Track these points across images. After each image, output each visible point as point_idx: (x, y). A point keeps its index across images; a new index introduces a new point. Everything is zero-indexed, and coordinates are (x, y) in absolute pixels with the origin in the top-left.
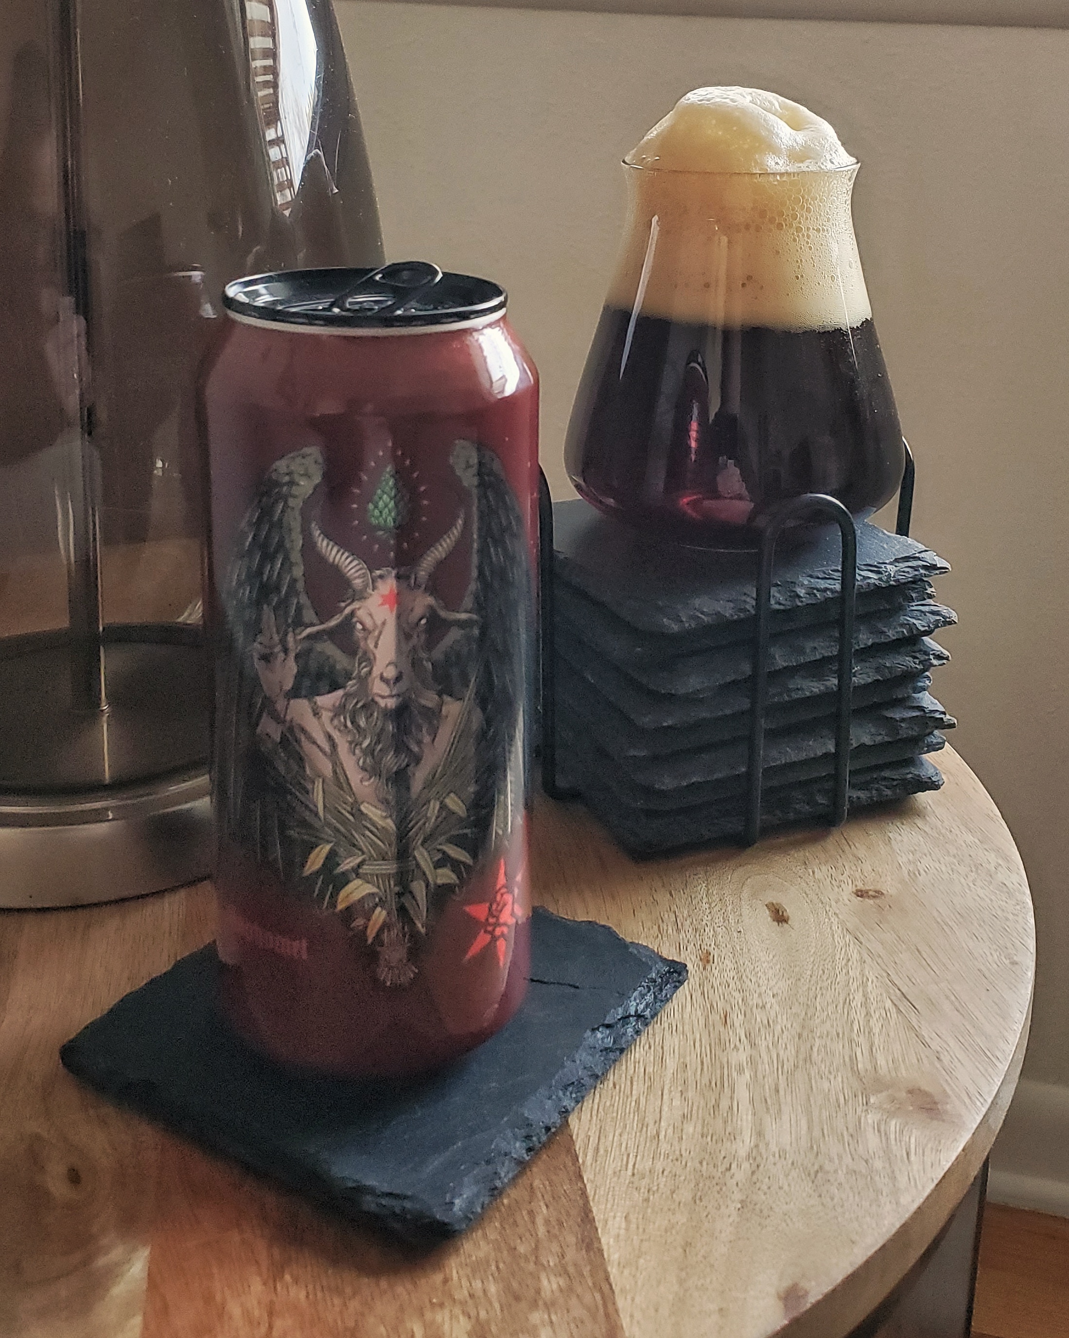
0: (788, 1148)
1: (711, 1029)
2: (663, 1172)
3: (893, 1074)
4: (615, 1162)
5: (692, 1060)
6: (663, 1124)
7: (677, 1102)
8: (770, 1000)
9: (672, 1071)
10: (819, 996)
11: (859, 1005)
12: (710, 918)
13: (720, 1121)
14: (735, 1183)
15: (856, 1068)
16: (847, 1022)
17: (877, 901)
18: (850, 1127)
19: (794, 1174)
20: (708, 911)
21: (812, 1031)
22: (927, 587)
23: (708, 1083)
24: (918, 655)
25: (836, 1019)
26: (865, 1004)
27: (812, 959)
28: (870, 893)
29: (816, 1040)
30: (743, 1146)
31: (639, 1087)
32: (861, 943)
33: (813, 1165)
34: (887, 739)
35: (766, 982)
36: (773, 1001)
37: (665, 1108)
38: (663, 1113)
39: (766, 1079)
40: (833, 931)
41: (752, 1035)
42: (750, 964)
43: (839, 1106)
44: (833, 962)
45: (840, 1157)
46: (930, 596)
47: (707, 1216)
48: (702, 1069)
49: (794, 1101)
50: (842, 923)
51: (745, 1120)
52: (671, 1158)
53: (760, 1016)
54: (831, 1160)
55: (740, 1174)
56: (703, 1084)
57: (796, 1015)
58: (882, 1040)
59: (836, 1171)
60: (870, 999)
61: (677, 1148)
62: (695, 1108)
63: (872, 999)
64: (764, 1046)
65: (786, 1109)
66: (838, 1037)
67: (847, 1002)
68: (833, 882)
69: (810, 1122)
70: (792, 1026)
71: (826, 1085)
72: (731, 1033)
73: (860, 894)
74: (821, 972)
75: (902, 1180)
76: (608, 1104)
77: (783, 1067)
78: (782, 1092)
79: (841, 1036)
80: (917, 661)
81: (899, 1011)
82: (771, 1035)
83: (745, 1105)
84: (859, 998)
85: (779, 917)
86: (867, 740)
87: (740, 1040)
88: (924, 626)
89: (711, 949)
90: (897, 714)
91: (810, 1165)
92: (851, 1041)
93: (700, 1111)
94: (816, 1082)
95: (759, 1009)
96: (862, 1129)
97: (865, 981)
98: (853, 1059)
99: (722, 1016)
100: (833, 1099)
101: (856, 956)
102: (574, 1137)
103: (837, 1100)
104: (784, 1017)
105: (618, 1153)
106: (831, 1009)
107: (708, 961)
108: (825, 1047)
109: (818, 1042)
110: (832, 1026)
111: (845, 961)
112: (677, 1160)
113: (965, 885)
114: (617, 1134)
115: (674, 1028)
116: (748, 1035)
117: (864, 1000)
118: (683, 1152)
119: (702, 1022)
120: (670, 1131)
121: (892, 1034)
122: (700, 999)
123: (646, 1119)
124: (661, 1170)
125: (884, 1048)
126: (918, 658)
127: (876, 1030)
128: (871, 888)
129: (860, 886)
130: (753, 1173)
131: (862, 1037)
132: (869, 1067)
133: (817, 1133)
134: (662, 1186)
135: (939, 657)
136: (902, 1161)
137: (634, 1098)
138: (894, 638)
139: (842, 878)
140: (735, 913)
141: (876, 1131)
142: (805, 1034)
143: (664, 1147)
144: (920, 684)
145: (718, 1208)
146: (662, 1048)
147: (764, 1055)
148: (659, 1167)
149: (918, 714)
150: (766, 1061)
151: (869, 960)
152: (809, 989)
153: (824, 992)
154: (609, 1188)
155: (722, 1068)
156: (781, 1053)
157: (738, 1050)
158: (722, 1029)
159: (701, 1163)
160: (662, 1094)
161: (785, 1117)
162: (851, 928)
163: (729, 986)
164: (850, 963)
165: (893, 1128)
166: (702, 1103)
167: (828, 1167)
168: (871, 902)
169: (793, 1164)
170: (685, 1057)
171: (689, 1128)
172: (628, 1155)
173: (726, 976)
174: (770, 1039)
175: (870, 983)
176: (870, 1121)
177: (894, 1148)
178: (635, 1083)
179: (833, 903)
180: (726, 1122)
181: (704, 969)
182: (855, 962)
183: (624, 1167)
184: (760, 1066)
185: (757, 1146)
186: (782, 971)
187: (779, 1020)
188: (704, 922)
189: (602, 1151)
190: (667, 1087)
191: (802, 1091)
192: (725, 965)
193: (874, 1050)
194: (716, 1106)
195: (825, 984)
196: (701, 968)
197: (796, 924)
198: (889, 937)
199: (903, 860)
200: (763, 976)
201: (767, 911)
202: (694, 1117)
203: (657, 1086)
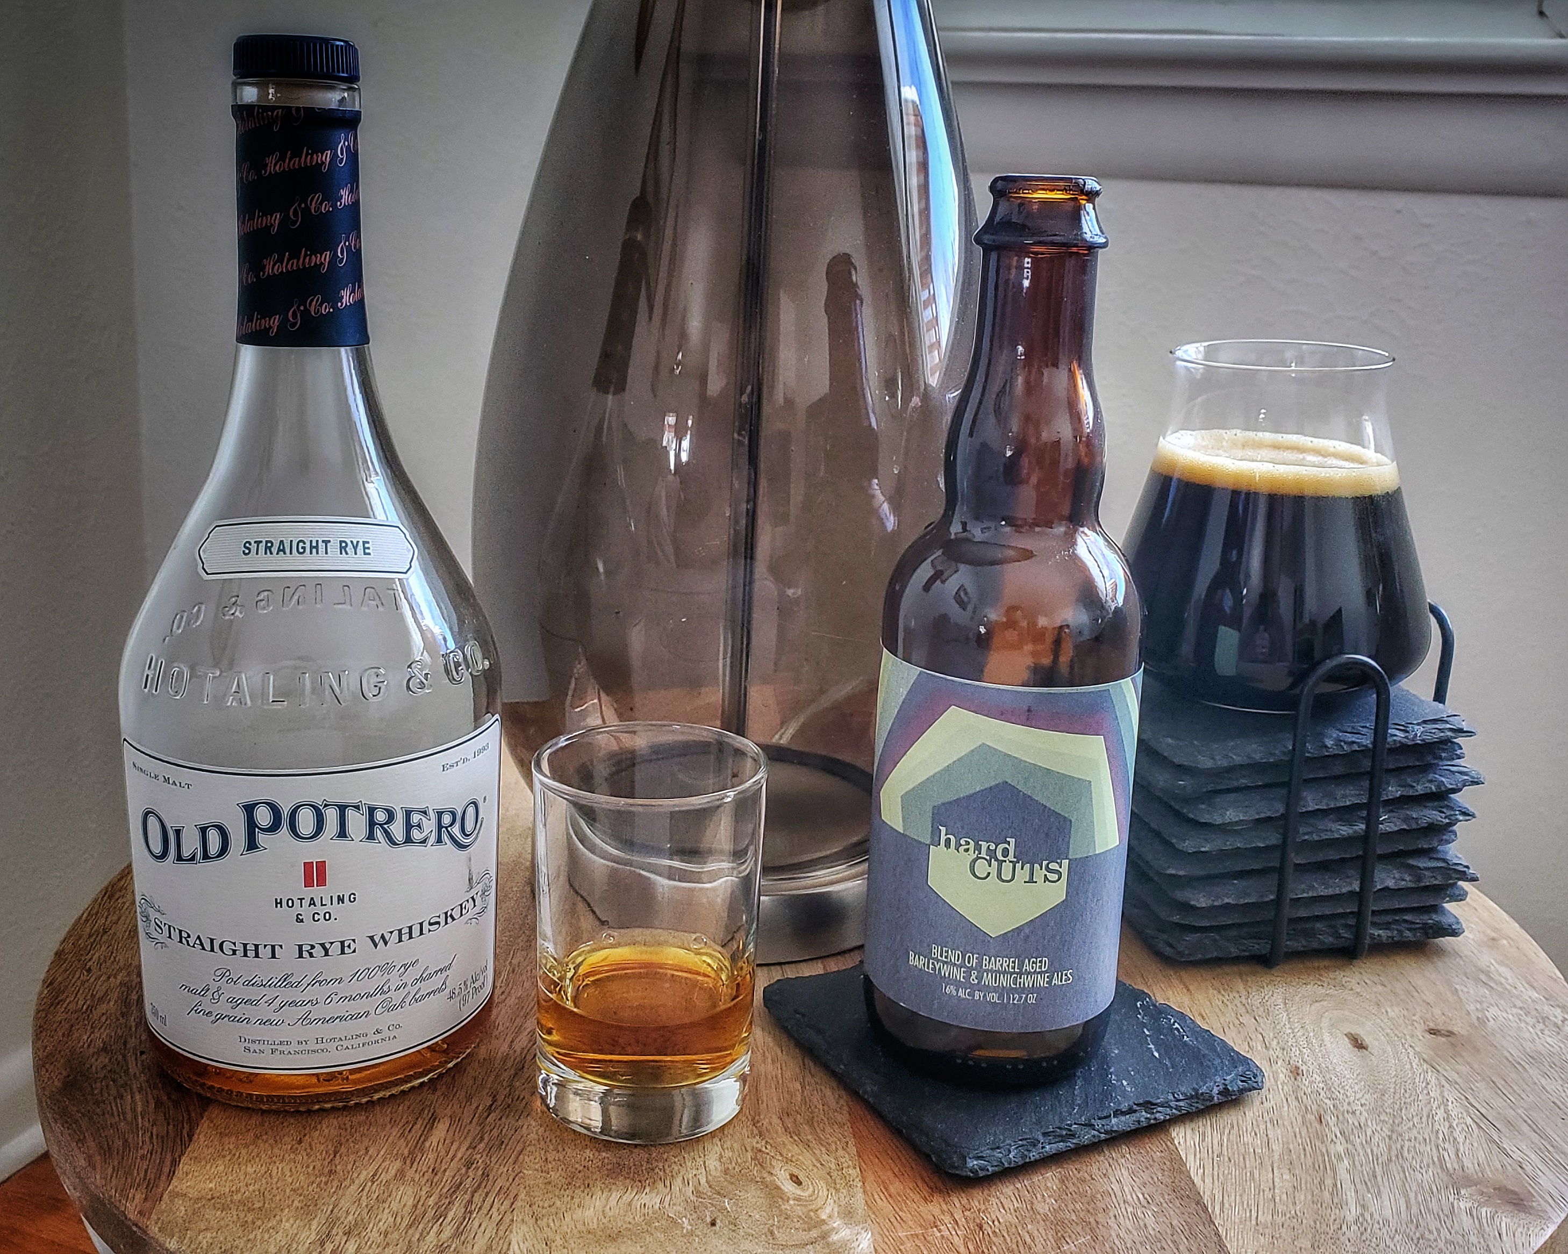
0: (1390, 1219)
1: (1309, 1126)
2: (1283, 1226)
3: (1480, 1175)
4: (1240, 1214)
5: (1295, 1147)
6: (1276, 1191)
7: (1287, 1177)
8: (1359, 1109)
9: (1278, 1154)
10: (1403, 1109)
11: (1442, 1120)
12: (1294, 1040)
13: (1326, 1194)
14: (1347, 1239)
15: (1444, 1167)
16: (1432, 1132)
17: (1449, 1039)
18: (1444, 1208)
19: (1398, 1238)
20: (1292, 1036)
21: (1401, 1135)
23: (1312, 1166)
25: (1422, 1128)
26: (1447, 1119)
27: (1393, 1080)
28: (1443, 1032)
29: (1406, 1142)
30: (1352, 1212)
31: (1251, 1163)
32: (1438, 1071)
33: (1415, 1233)
35: (1353, 1094)
36: (1362, 1109)
37: (1277, 1180)
38: (1276, 1184)
39: (1364, 1167)
40: (1410, 1060)
41: (1347, 1133)
42: (1336, 1079)
43: (1432, 1193)
44: (1414, 1084)
45: (1438, 1231)
48: (1305, 1155)
49: (1392, 1186)
50: (1418, 1054)
51: (1351, 1196)
52: (1287, 1215)
53: (1351, 1120)
54: (1430, 1232)
55: (1350, 1234)
56: (1308, 1166)
57: (1384, 1122)
58: (1467, 1149)
59: (1436, 1240)
60: (1451, 1116)
61: (1293, 1210)
62: (1303, 1183)
63: (1453, 1116)
64: (1358, 1143)
65: (1385, 1192)
66: (1425, 1142)
67: (1431, 1116)
68: (1407, 1021)
69: (1408, 1202)
70: (1381, 1130)
71: (1419, 1178)
72: (1327, 1130)
73: (1433, 1032)
74: (1403, 1091)
76: (1226, 1172)
77: (1377, 1159)
78: (1379, 1178)
79: (1428, 1141)
81: (1479, 1127)
82: (1363, 1135)
83: (1347, 1185)
84: (1441, 1114)
85: (1359, 1045)
87: (1336, 1136)
89: (1299, 1065)
91: (1411, 1233)
92: (1437, 1147)
93: (1308, 1185)
94: (1409, 1173)
95: (1350, 1115)
96: (1456, 1211)
97: (1445, 1102)
98: (1441, 1159)
99: (1317, 1118)
100: (1426, 1188)
101: (1433, 1081)
102: (1201, 1194)
103: (1431, 1189)
104: (1374, 1122)
105: (1241, 1208)
106: (1416, 1120)
107: (1298, 1074)
108: (1414, 1148)
109: (1407, 1144)
110: (1419, 1133)
111: (1424, 1084)
112: (1293, 1218)
113: (1533, 1033)
114: (1238, 1194)
115: (1275, 1122)
116: (1342, 1134)
117: (1446, 1116)
118: (1298, 1212)
119: (1300, 1119)
120: (1284, 1196)
121: (1475, 1144)
122: (1295, 1103)
123: (1262, 1187)
124: (1281, 1224)
125: (1469, 1155)
127: (1461, 1140)
128: (1443, 1028)
129: (1432, 1025)
130: (1362, 1234)
131: (1447, 1144)
132: (1457, 1168)
133: (1414, 1211)
134: (1283, 1235)
137: (1248, 1170)
139: (1415, 1018)
140: (1317, 1039)
141: (1469, 1215)
142: (1394, 1137)
143: (1280, 1208)
146: (1267, 1136)
147: (1359, 1149)
148: (1278, 1221)
150: (1361, 1154)
151: (1447, 1085)
152: (1393, 1102)
153: (1408, 1107)
154: (1238, 1232)
155: (1322, 1155)
156: (1375, 1149)
157: (1335, 1143)
158: (1318, 1127)
159: (1315, 1223)
160: (1273, 1170)
161: (1385, 1197)
162: (1427, 1059)
163: (1319, 1094)
164: (1429, 1087)
165: (1484, 1214)
166: (1309, 1180)
167: (1428, 1236)
168: (1443, 1039)
169: (1396, 1231)
170: (1288, 1145)
171: (1301, 1197)
172: (1251, 1211)
173: (1316, 1086)
174: (1362, 1138)
175: (1450, 1103)
176: (1462, 1207)
177: (1487, 1229)
179: (1408, 1037)
180: (1332, 1194)
181: (1296, 1079)
182: (1434, 1086)
183: (1248, 1218)
184: (1356, 1158)
185: (1362, 1215)
186: (1367, 1087)
187: (1370, 1124)
188: (1289, 1043)
189: (1227, 1205)
190: (1275, 1165)
191: (1398, 1178)
192: (1313, 1079)
193: (1460, 1155)
194: (1322, 1182)
195: (1408, 1100)
196: (1293, 1079)
197: (1375, 1052)
198: (1464, 1069)
199: (1471, 1007)
200: (1350, 1089)
201: (1346, 1039)
202: (1304, 1188)
203: (1268, 1163)
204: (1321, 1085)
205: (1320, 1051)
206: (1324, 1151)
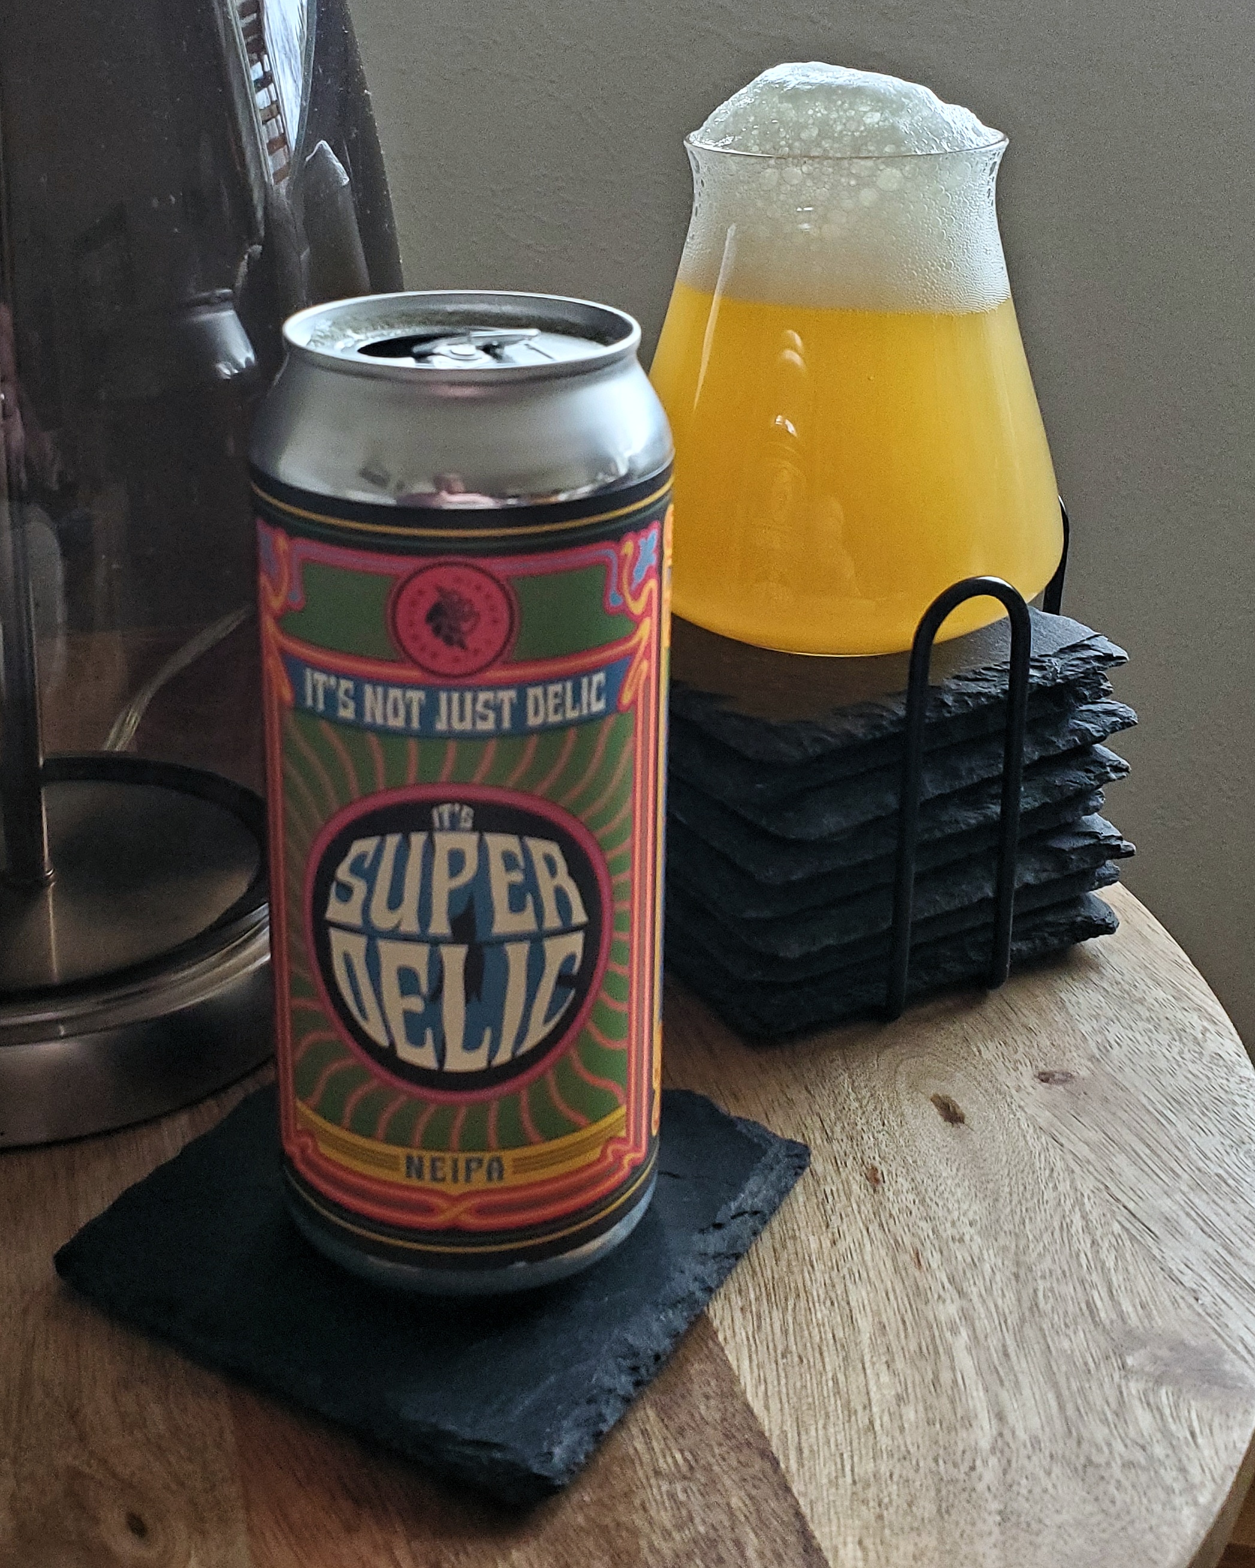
0: (1040, 1433)
1: (904, 1274)
2: (891, 1476)
3: (1147, 1324)
4: (827, 1465)
5: (890, 1317)
6: (875, 1409)
7: (885, 1378)
8: (968, 1231)
9: (868, 1335)
10: (1027, 1221)
11: (1080, 1231)
12: (864, 1121)
13: (944, 1400)
14: (986, 1487)
15: (1097, 1319)
16: (1071, 1255)
17: (1068, 1086)
18: (1111, 1400)
19: (1057, 1470)
20: (860, 1112)
21: (1031, 1270)
22: (1102, 681)
23: (917, 1350)
24: (1092, 768)
25: (1056, 1251)
26: (1087, 1228)
27: (1006, 1171)
28: (1057, 1076)
29: (1039, 1281)
30: (984, 1433)
31: (832, 1360)
32: (1062, 1145)
33: (1078, 1457)
34: (1054, 876)
35: (956, 1205)
36: (972, 1231)
37: (873, 1388)
38: (872, 1394)
39: (989, 1340)
40: (1023, 1130)
41: (957, 1278)
42: (930, 1181)
43: (1089, 1371)
44: (1033, 1172)
45: (1109, 1445)
46: (1107, 693)
47: (962, 1535)
48: (906, 1330)
49: (1032, 1369)
50: (1031, 1119)
51: (978, 1400)
52: (896, 1456)
53: (961, 1254)
54: (1099, 1450)
55: (989, 1474)
56: (912, 1352)
57: (1005, 1249)
58: (1121, 1279)
59: (1108, 1464)
60: (1092, 1222)
61: (901, 1442)
62: (910, 1385)
63: (1095, 1222)
64: (975, 1293)
65: (1025, 1381)
66: (1065, 1276)
67: (1065, 1227)
68: (1007, 1063)
69: (1059, 1396)
70: (1003, 1264)
71: (1066, 1344)
72: (929, 1278)
73: (1045, 1078)
74: (1021, 1188)
75: (1195, 1471)
76: (798, 1385)
77: (1006, 1322)
78: (1013, 1358)
79: (1068, 1275)
80: (1092, 775)
81: (1132, 1238)
82: (980, 1277)
83: (971, 1378)
84: (1078, 1222)
85: (952, 1115)
86: (1029, 878)
87: (944, 1288)
88: (1098, 731)
89: (877, 1164)
90: (1067, 844)
91: (1073, 1457)
92: (1082, 1282)
93: (918, 1390)
94: (1053, 1340)
95: (957, 1243)
96: (1127, 1403)
97: (1079, 1198)
98: (1091, 1306)
99: (913, 1256)
100: (1080, 1363)
101: (1059, 1164)
102: (767, 1434)
103: (1086, 1364)
104: (991, 1252)
105: (827, 1453)
106: (1046, 1238)
107: (877, 1181)
108: (1052, 1290)
109: (1041, 1285)
110: (1054, 1261)
111: (1047, 1172)
112: (905, 1458)
113: (1171, 1059)
114: (820, 1427)
115: (857, 1275)
116: (952, 1280)
117: (1084, 1223)
118: (910, 1447)
119: (889, 1264)
120: (886, 1418)
121: (1130, 1268)
122: (880, 1235)
123: (852, 1404)
124: (888, 1474)
125: (1126, 1288)
126: (1091, 772)
127: (1110, 1263)
128: (1056, 1068)
129: (1042, 1066)
130: (1005, 1472)
131: (1094, 1274)
132: (1114, 1317)
133: (1070, 1411)
134: (894, 1496)
135: (1117, 769)
136: (1187, 1444)
137: (830, 1375)
138: (1065, 748)
139: (1016, 1057)
140: (894, 1112)
141: (1145, 1405)
142: (1022, 1275)
143: (884, 1441)
144: (1093, 803)
145: (973, 1524)
146: (848, 1303)
147: (978, 1305)
148: (884, 1469)
149: (1092, 841)
150: (983, 1316)
151: (1077, 1169)
152: (1012, 1211)
153: (1033, 1215)
154: (828, 1504)
155: (931, 1328)
156: (1000, 1302)
157: (944, 1301)
158: (917, 1273)
159: (936, 1461)
160: (864, 1368)
161: (1027, 1392)
162: (1043, 1124)
163: (911, 1213)
164: (1055, 1175)
165: (1164, 1400)
166: (918, 1378)
167: (1097, 1458)
168: (1061, 1088)
169: (1052, 1456)
170: (880, 1315)
171: (910, 1414)
172: (841, 1455)
173: (904, 1199)
174: (979, 1283)
175: (1086, 1200)
176: (1134, 1392)
177: (1173, 1427)
178: (826, 1354)
179: (1014, 1092)
180: (952, 1402)
181: (875, 1191)
182: (1061, 1173)
183: (840, 1472)
184: (977, 1322)
185: (1001, 1435)
186: (973, 1190)
187: (986, 1257)
188: (859, 1128)
189: (806, 1452)
190: (867, 1358)
191: (1038, 1354)
192: (899, 1185)
193: (1114, 1292)
194: (936, 1382)
195: (1030, 1204)
196: (871, 1190)
197: (974, 1124)
198: (1094, 1136)
199: (1085, 1028)
200: (950, 1196)
201: (933, 1107)
202: (912, 1397)
203: (854, 1355)
204: (911, 1197)
205: (901, 1135)
206: (931, 1318)
